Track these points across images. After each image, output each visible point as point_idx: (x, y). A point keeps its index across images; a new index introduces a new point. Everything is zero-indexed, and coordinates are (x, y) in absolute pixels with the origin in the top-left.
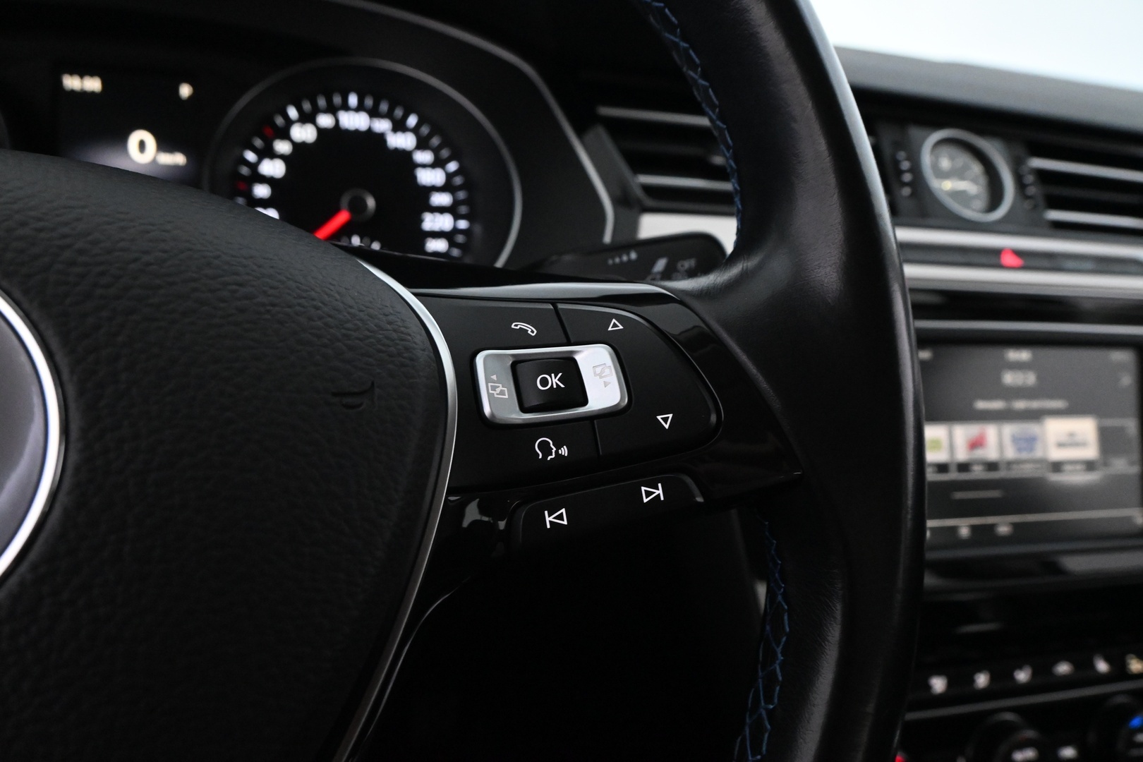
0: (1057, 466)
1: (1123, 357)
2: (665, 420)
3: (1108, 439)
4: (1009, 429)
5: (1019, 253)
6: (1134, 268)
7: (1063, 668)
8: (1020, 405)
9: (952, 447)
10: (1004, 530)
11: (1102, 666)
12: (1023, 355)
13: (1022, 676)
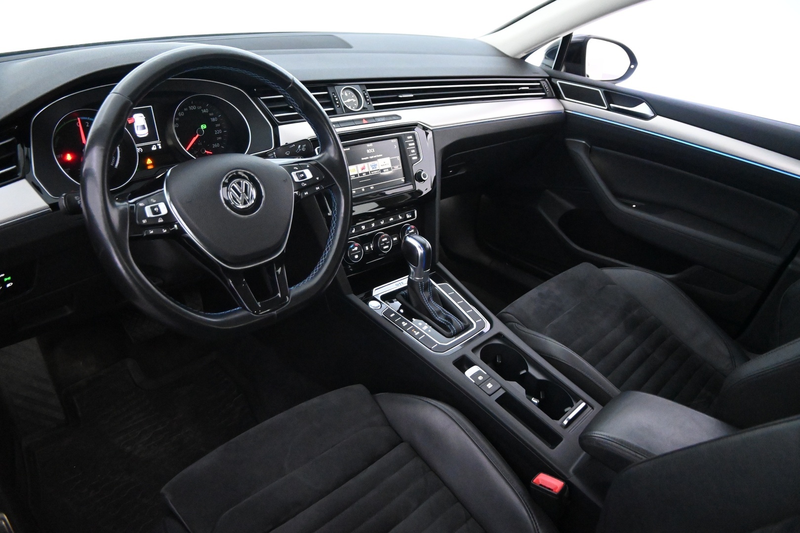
0: (382, 171)
1: (395, 141)
2: (318, 178)
3: (393, 162)
4: (370, 163)
5: (366, 119)
6: (394, 118)
7: (391, 219)
8: (372, 157)
9: (358, 171)
10: (372, 188)
11: (400, 217)
12: (371, 145)
13: (382, 223)
